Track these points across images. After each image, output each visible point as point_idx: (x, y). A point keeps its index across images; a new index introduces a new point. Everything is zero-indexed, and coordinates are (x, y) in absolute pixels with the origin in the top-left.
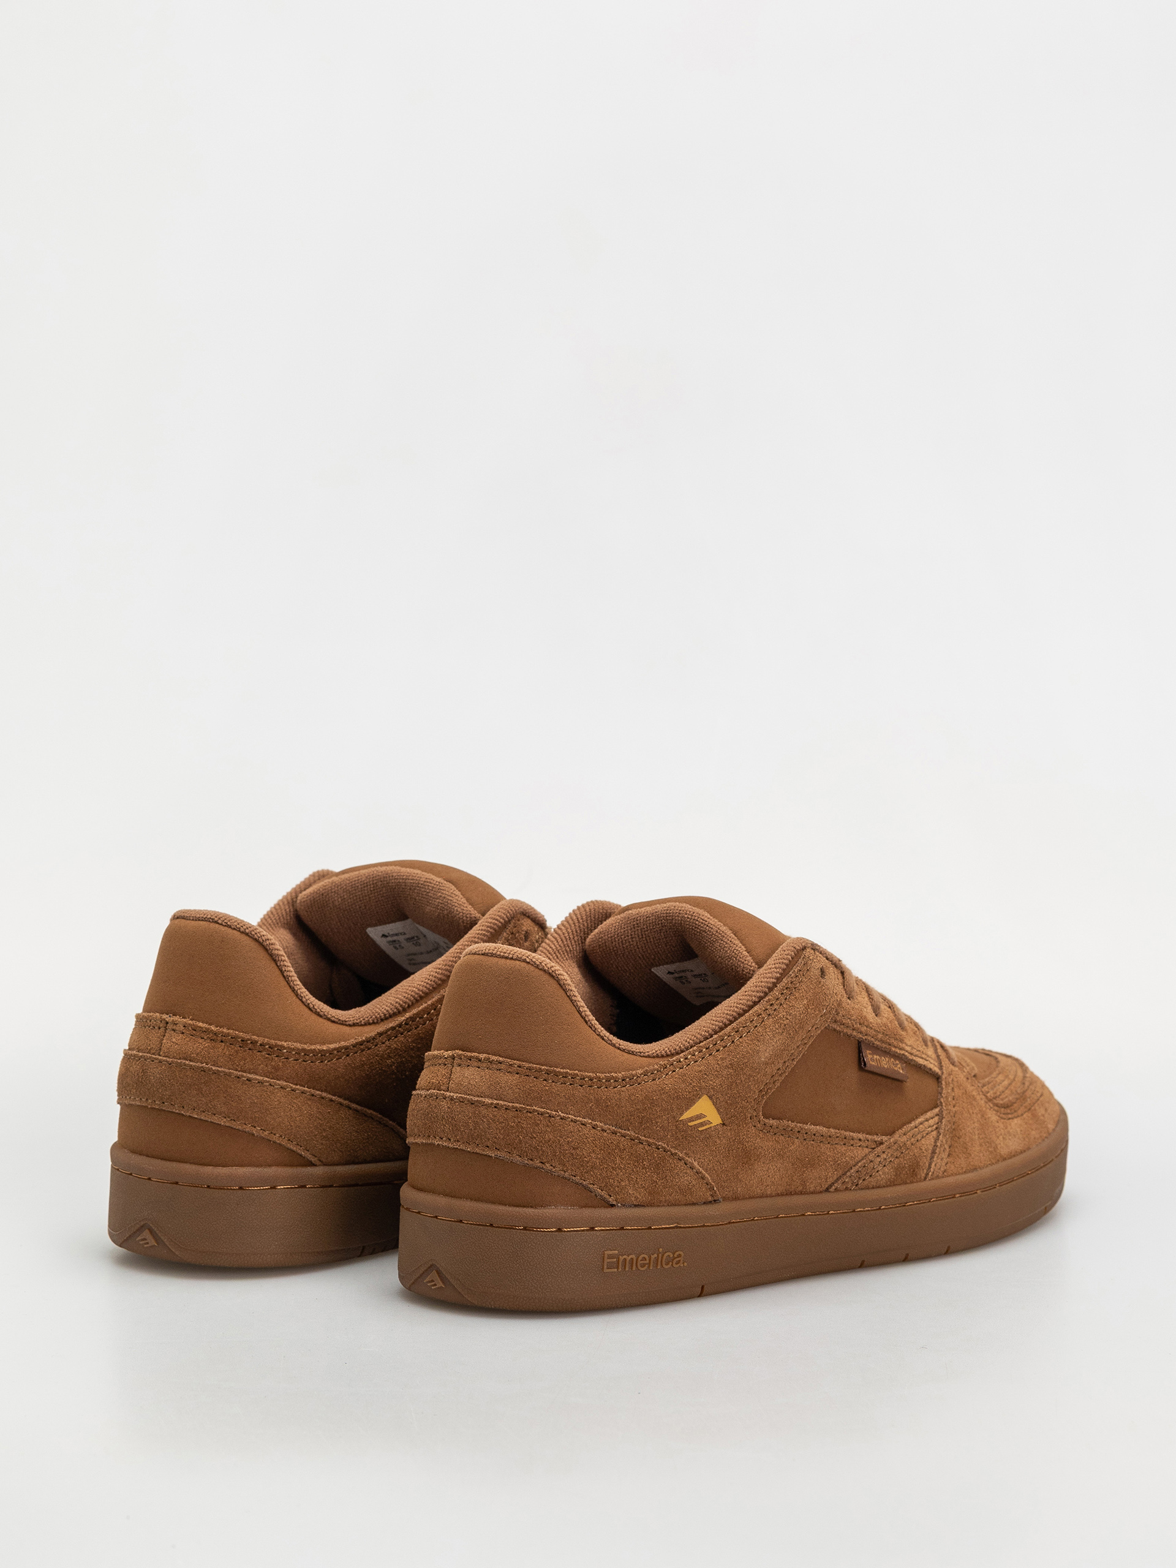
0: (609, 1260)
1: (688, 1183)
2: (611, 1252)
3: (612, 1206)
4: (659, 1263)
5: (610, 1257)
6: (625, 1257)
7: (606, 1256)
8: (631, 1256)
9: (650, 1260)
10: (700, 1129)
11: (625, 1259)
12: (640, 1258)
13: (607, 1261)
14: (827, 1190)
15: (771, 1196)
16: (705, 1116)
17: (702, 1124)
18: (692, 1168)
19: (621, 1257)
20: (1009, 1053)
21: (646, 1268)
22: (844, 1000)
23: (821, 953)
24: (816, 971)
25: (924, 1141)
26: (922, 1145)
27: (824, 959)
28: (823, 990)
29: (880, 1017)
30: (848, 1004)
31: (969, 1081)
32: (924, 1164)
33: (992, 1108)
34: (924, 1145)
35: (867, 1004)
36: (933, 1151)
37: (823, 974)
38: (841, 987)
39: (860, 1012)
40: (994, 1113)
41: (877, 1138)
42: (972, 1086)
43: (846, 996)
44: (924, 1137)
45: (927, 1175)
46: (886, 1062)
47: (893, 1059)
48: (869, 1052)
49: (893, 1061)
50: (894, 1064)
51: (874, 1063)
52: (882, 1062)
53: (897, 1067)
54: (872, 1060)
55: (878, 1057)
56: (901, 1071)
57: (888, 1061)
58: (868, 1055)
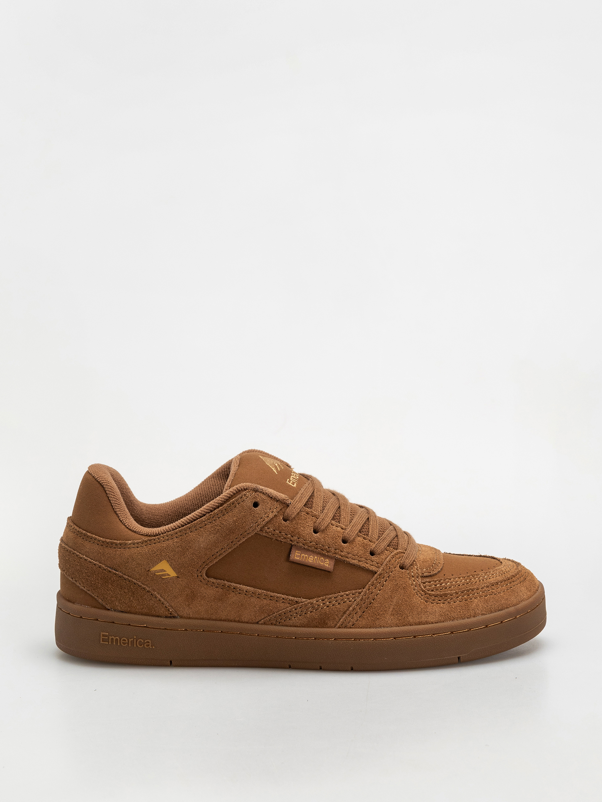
0: (103, 637)
1: (152, 605)
2: (104, 633)
3: (109, 610)
4: (135, 644)
5: (103, 635)
6: (113, 637)
7: (101, 636)
8: (116, 638)
9: (128, 641)
10: (163, 577)
11: (112, 639)
12: (122, 640)
13: (102, 637)
14: (257, 623)
15: (213, 620)
16: (165, 571)
17: (163, 575)
18: (156, 597)
19: (110, 637)
20: (511, 559)
21: (126, 645)
22: (276, 521)
23: (264, 493)
24: (249, 503)
25: (338, 606)
26: (336, 608)
27: (264, 497)
28: (253, 513)
29: (318, 534)
30: (281, 524)
31: (413, 578)
32: (334, 619)
33: (422, 596)
34: (337, 608)
35: (308, 525)
36: (344, 613)
37: (256, 505)
38: (277, 514)
39: (293, 529)
40: (422, 598)
41: (299, 600)
42: (414, 581)
43: (281, 519)
44: (339, 604)
45: (336, 625)
46: (313, 559)
47: (323, 558)
48: (298, 552)
49: (322, 559)
50: (322, 561)
51: (300, 559)
52: (308, 558)
53: (324, 563)
54: (298, 556)
55: (307, 555)
56: (328, 566)
57: (316, 559)
58: (296, 553)
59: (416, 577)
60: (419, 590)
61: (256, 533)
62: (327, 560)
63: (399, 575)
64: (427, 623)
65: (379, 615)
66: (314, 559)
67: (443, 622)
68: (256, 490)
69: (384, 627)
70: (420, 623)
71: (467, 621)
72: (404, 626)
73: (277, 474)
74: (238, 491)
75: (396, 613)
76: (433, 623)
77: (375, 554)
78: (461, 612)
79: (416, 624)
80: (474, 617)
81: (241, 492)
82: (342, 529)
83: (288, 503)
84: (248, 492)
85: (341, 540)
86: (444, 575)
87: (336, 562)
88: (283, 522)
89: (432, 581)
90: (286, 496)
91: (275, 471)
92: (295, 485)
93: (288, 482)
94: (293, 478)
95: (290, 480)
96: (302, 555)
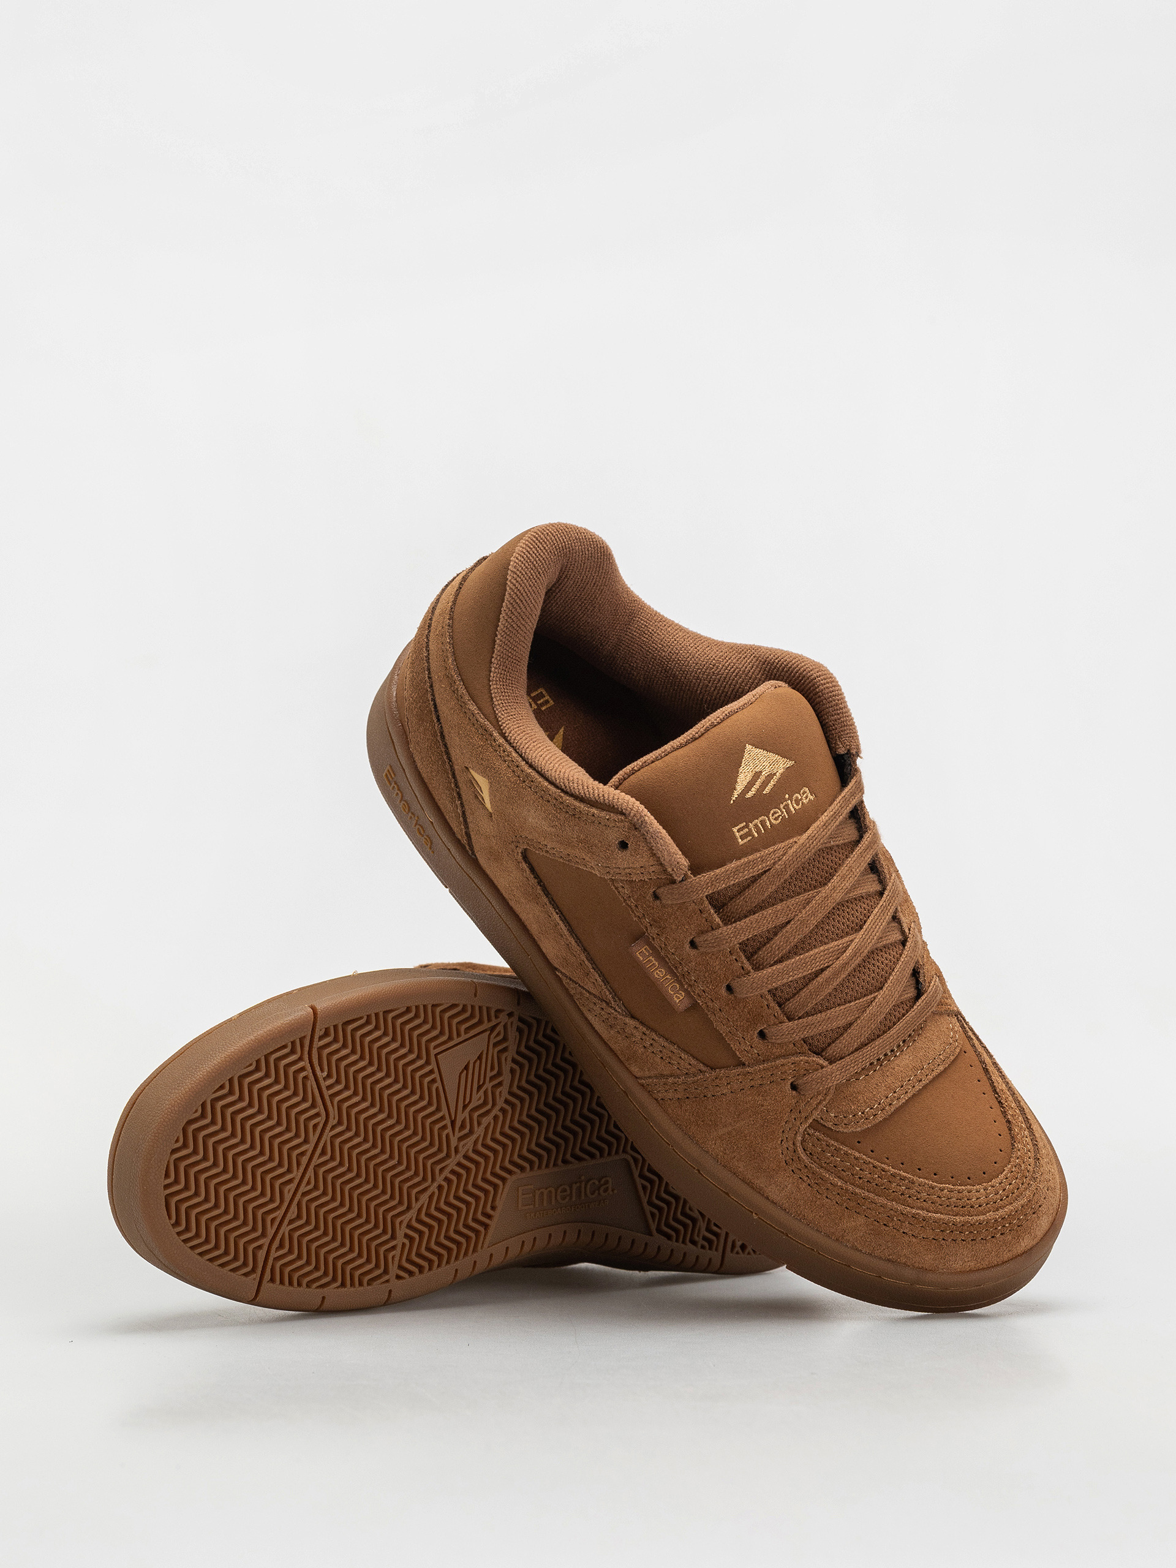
1: (449, 809)
14: (554, 968)
22: (639, 889)
23: (646, 837)
24: (614, 835)
25: (658, 1059)
26: (653, 1058)
27: (642, 844)
28: (608, 853)
29: (694, 952)
30: (645, 897)
31: (797, 1114)
32: (642, 1070)
33: (787, 1149)
34: (654, 1060)
35: (687, 929)
36: (661, 1076)
37: (623, 846)
38: (647, 881)
39: (659, 918)
40: (784, 1153)
42: (795, 1120)
43: (652, 891)
44: (662, 1058)
45: (641, 1078)
46: (662, 976)
47: (677, 986)
48: (648, 949)
49: (675, 986)
50: (673, 988)
51: (643, 960)
52: (656, 969)
53: (675, 994)
54: (644, 956)
55: (656, 964)
56: (677, 1001)
57: (666, 979)
58: (643, 949)
59: (803, 1115)
60: (789, 1138)
61: (603, 878)
62: (683, 994)
63: (776, 1095)
64: (760, 1191)
65: (703, 1121)
67: (785, 1211)
68: (636, 827)
70: (749, 1184)
71: (821, 1238)
72: (725, 1167)
73: (732, 802)
75: (728, 1140)
76: (768, 1200)
77: (766, 1040)
78: (822, 1218)
79: (744, 1181)
80: (838, 1241)
81: (616, 812)
82: (743, 968)
83: (676, 878)
84: (622, 821)
85: (725, 985)
86: (859, 1142)
87: (694, 1006)
88: (649, 897)
89: (824, 1141)
90: (684, 862)
91: (736, 794)
92: (745, 841)
93: (735, 830)
94: (763, 823)
95: (747, 826)
96: (651, 958)
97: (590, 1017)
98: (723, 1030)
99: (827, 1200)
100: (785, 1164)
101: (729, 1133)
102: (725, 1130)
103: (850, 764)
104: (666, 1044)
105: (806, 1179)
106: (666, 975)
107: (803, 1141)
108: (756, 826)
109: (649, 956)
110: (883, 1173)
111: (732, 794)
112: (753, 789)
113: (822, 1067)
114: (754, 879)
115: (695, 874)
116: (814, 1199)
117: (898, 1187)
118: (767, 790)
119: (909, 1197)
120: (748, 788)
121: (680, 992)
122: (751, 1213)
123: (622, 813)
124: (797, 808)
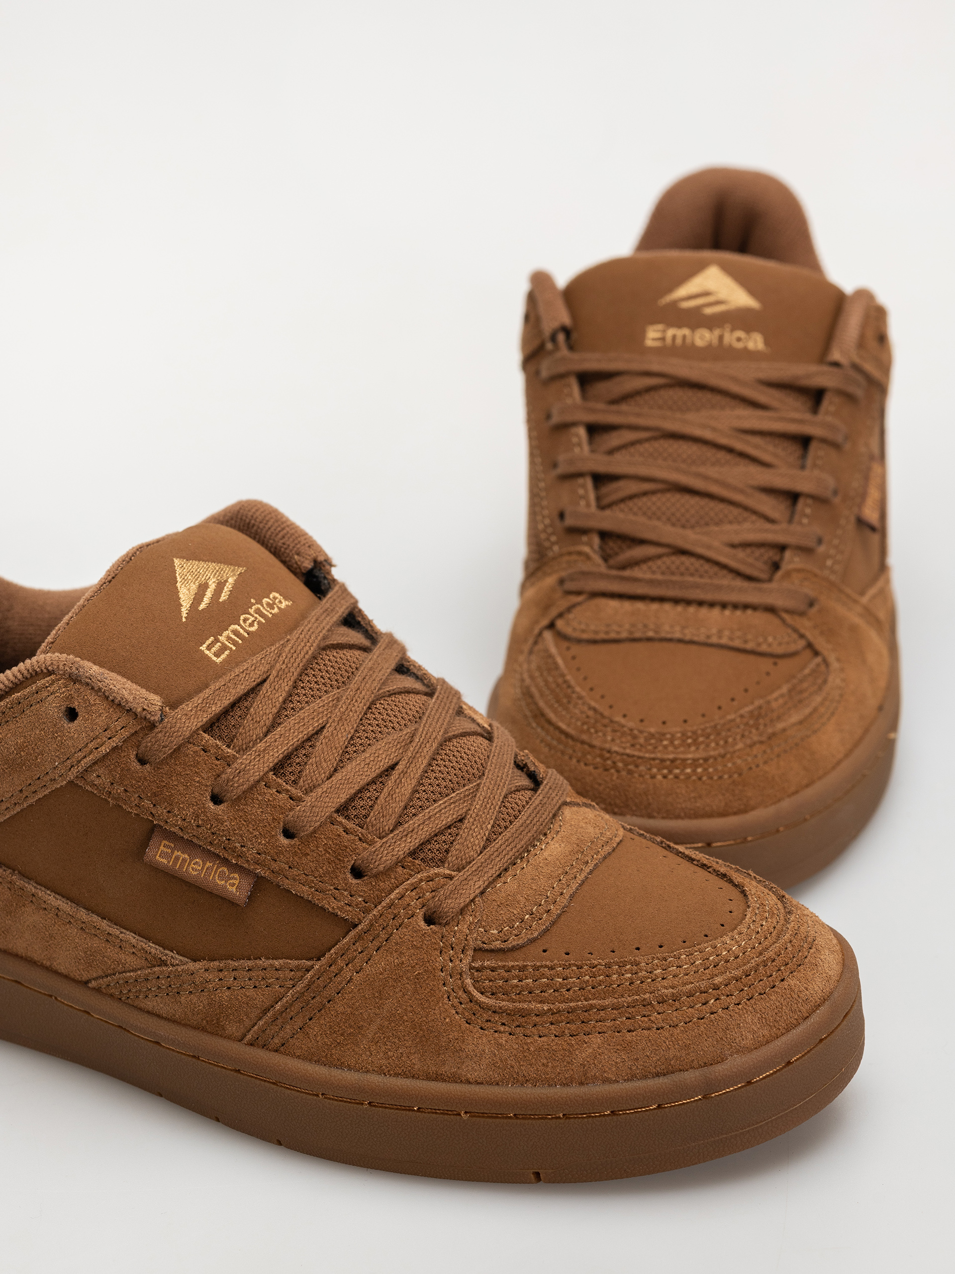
14: (85, 984)
22: (117, 762)
23: (93, 688)
24: (53, 708)
25: (251, 992)
26: (245, 995)
27: (92, 698)
28: (59, 736)
29: (222, 807)
30: (129, 769)
31: (451, 952)
32: (240, 1021)
33: (461, 1003)
34: (248, 997)
35: (198, 782)
36: (265, 1011)
37: (72, 714)
38: (121, 744)
39: (158, 787)
40: (460, 1011)
41: (169, 955)
42: (451, 961)
43: (132, 757)
44: (255, 987)
45: (244, 1036)
46: (200, 868)
47: (226, 869)
48: (167, 843)
49: (223, 871)
50: (222, 876)
51: (169, 862)
52: (189, 864)
53: (226, 882)
54: (167, 856)
55: (186, 856)
56: (235, 890)
57: (207, 868)
58: (162, 848)
59: (459, 949)
60: (456, 989)
61: (71, 783)
62: (236, 876)
63: (412, 942)
64: (455, 1079)
65: (342, 1035)
66: (203, 868)
67: (498, 1084)
68: (74, 679)
69: (350, 1068)
70: (438, 1078)
71: (558, 1091)
72: (397, 1075)
73: (184, 620)
74: (34, 674)
75: (384, 1038)
76: (470, 1083)
77: (364, 876)
78: (547, 1066)
79: (428, 1078)
80: (581, 1084)
81: (41, 676)
82: (291, 798)
83: (152, 718)
84: (53, 682)
85: (279, 831)
86: (545, 951)
87: (259, 884)
88: (135, 765)
89: (500, 967)
90: (156, 700)
91: (184, 612)
92: (223, 656)
93: (203, 648)
94: (235, 632)
95: (217, 640)
96: (176, 853)
97: (149, 1004)
98: (304, 891)
99: (542, 1039)
100: (468, 1025)
101: (381, 1028)
102: (374, 1027)
103: (325, 578)
104: (250, 963)
105: (502, 1028)
106: (204, 864)
107: (476, 981)
108: (229, 638)
109: (172, 852)
110: (594, 970)
111: (180, 612)
112: (205, 599)
113: (451, 878)
114: (254, 690)
115: (174, 706)
116: (526, 1047)
117: (622, 977)
118: (224, 597)
119: (642, 982)
120: (198, 598)
121: (232, 875)
122: (458, 1117)
123: (50, 673)
124: (273, 612)
